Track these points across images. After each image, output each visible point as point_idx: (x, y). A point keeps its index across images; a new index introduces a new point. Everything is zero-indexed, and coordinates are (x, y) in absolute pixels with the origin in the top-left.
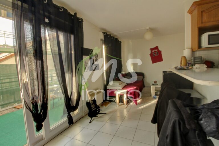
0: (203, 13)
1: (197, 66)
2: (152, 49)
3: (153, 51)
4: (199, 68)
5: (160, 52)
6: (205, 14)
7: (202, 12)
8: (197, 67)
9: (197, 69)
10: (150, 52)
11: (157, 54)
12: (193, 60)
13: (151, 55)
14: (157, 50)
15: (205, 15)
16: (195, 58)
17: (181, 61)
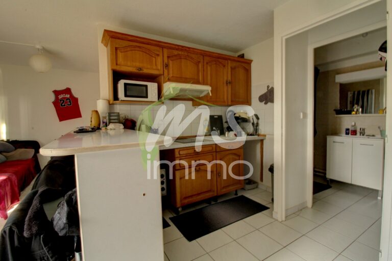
0: (118, 51)
1: (111, 126)
2: (57, 93)
3: (61, 97)
4: (114, 129)
5: (75, 100)
6: (121, 53)
7: (116, 49)
8: (112, 128)
9: (112, 131)
10: (52, 98)
11: (69, 103)
12: (107, 118)
13: (56, 103)
14: (68, 96)
15: (120, 55)
16: (110, 114)
17: (91, 118)
